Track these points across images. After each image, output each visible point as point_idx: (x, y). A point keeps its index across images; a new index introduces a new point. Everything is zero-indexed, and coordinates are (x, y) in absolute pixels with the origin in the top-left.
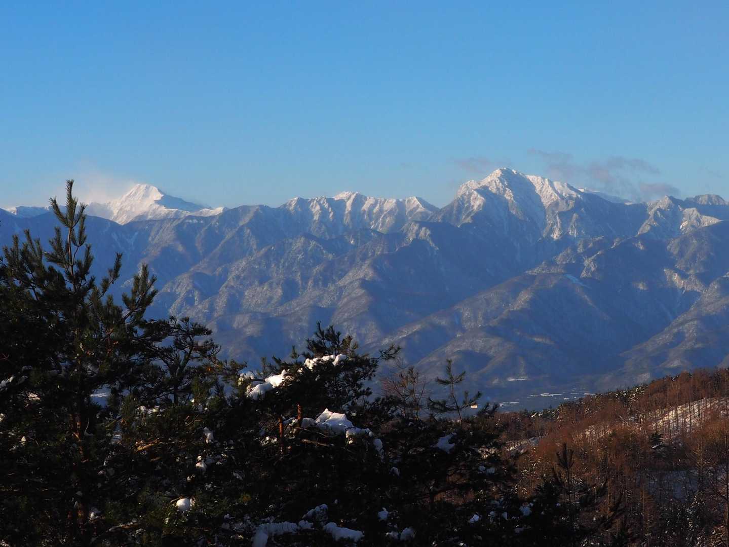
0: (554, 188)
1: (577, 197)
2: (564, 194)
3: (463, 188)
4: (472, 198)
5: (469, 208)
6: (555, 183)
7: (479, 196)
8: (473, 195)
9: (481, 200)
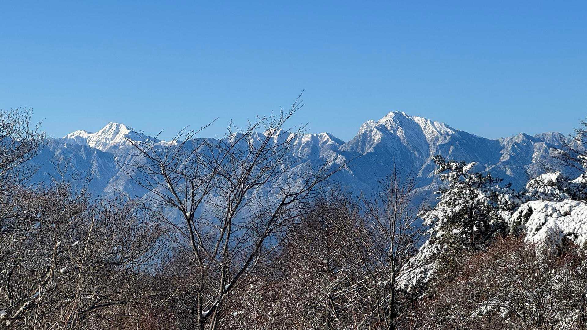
0: (434, 127)
1: (453, 133)
2: (442, 132)
3: (365, 126)
4: (373, 133)
5: (371, 141)
6: (435, 123)
7: (378, 132)
8: (374, 132)
9: (379, 135)
